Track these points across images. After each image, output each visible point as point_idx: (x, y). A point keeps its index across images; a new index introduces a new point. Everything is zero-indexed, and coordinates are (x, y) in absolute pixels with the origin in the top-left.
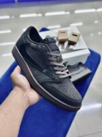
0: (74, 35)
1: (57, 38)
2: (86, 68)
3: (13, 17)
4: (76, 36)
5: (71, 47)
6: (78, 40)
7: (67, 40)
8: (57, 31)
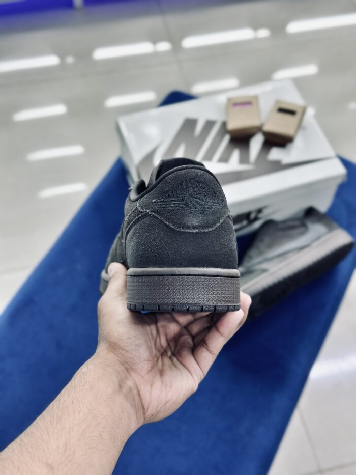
0: (282, 111)
1: (224, 124)
2: (330, 229)
3: (70, 60)
4: (292, 112)
5: (275, 154)
6: (299, 126)
7: (259, 129)
8: (222, 99)
